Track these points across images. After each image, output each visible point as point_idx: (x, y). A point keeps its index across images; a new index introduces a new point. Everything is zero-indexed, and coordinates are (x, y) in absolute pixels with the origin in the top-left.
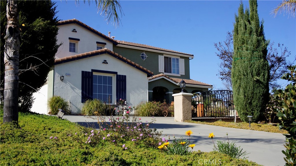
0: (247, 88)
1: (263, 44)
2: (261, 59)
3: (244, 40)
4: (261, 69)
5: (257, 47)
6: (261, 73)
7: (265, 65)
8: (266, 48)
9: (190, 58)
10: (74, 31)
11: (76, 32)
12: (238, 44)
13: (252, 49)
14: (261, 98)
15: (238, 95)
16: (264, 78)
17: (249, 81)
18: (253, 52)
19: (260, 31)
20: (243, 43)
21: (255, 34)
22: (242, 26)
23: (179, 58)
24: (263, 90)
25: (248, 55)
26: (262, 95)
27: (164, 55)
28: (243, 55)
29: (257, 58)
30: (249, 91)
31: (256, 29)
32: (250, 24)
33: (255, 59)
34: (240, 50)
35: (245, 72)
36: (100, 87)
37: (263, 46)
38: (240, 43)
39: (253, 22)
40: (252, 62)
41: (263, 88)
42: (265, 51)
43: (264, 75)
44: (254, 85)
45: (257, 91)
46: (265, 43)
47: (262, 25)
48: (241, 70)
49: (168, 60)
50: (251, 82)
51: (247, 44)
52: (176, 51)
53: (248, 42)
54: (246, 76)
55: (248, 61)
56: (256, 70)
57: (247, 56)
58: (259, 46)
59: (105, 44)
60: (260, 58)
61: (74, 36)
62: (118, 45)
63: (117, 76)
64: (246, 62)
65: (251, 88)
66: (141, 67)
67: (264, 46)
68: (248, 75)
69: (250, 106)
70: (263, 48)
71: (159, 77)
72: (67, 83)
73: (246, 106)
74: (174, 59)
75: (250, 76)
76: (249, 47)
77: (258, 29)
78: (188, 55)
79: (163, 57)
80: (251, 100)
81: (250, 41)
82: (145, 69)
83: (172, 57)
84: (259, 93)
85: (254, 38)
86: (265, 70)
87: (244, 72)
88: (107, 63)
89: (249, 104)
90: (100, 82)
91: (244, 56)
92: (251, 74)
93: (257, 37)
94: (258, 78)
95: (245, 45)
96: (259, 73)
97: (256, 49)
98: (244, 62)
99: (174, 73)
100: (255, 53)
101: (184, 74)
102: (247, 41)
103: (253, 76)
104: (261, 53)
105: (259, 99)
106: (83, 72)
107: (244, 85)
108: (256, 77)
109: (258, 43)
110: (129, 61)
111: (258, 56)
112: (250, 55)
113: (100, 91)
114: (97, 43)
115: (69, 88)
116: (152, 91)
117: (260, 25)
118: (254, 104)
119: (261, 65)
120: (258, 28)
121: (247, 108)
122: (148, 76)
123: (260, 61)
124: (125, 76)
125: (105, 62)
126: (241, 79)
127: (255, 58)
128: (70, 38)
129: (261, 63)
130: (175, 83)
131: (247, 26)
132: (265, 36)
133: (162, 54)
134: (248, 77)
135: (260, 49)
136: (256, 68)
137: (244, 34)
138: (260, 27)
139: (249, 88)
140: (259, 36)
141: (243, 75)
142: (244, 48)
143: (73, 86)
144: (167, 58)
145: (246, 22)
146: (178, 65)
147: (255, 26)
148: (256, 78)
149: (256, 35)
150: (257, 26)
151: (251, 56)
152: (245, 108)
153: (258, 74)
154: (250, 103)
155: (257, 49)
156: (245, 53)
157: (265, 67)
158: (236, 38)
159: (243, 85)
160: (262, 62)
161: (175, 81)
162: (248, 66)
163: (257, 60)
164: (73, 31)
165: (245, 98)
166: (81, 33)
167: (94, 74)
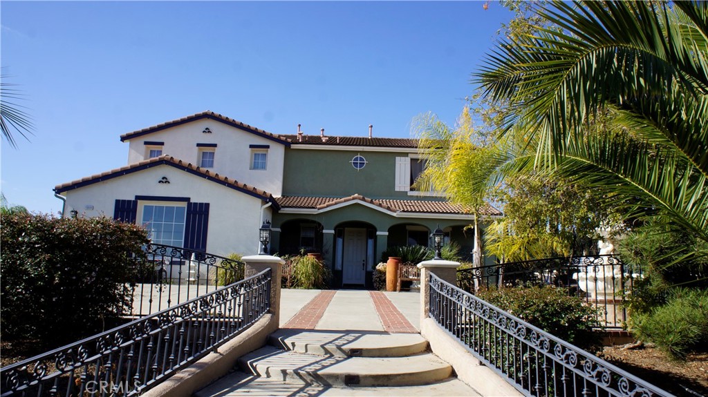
10: (207, 131)
11: (211, 132)
27: (410, 155)
59: (268, 147)
61: (207, 139)
62: (296, 147)
63: (190, 204)
79: (408, 159)
88: (169, 182)
106: (118, 202)
110: (212, 174)
114: (251, 146)
116: (279, 230)
124: (207, 205)
125: (165, 180)
128: (198, 145)
130: (389, 212)
133: (405, 154)
144: (418, 160)
161: (388, 208)
164: (204, 132)
166: (220, 134)
167: (145, 203)
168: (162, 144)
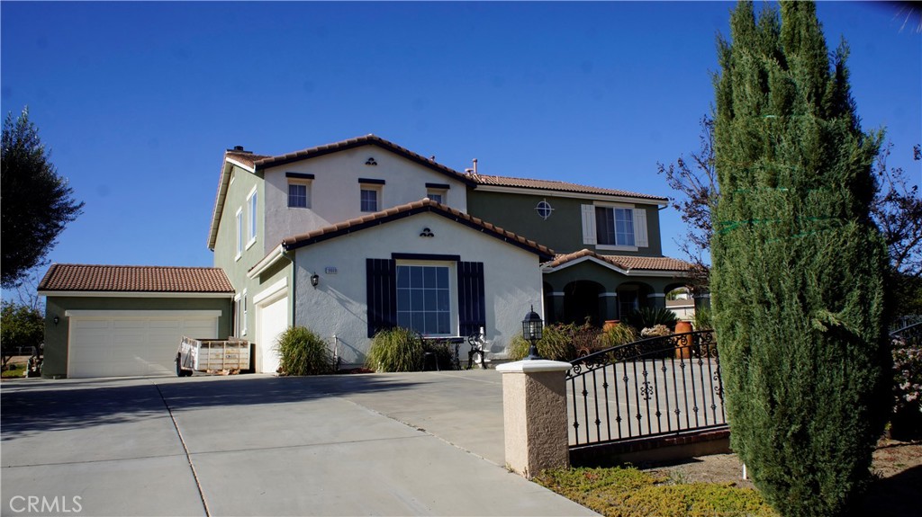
0: (780, 364)
1: (853, 150)
2: (845, 223)
3: (760, 140)
4: (847, 272)
5: (824, 165)
6: (850, 290)
7: (867, 251)
8: (868, 168)
9: (660, 207)
10: (372, 162)
11: (375, 164)
12: (735, 160)
13: (797, 178)
14: (856, 415)
15: (741, 388)
16: (866, 312)
17: (792, 334)
18: (803, 189)
19: (835, 94)
20: (755, 153)
21: (809, 106)
22: (748, 77)
23: (631, 207)
24: (865, 371)
25: (780, 208)
26: (857, 398)
27: (595, 203)
28: (755, 207)
29: (823, 217)
30: (790, 377)
31: (812, 87)
32: (784, 65)
33: (813, 224)
34: (743, 186)
35: (766, 285)
36: (417, 294)
37: (852, 159)
38: (741, 154)
39: (797, 59)
40: (799, 240)
41: (862, 366)
42: (864, 186)
43: (864, 302)
44: (816, 350)
45: (831, 379)
46: (860, 147)
47: (840, 67)
48: (748, 276)
49: (604, 215)
50: (802, 339)
51: (773, 155)
52: (629, 193)
53: (777, 147)
54: (775, 309)
55: (779, 236)
56: (825, 278)
57: (775, 212)
58: (831, 159)
59: (447, 187)
60: (840, 217)
61: (371, 173)
62: (479, 188)
63: (460, 264)
64: (772, 241)
65: (804, 364)
66: (522, 239)
67: (858, 161)
68: (785, 304)
69: (802, 448)
70: (853, 171)
71: (579, 257)
72: (329, 292)
73: (780, 447)
74: (619, 211)
75: (793, 307)
76: (784, 168)
77: (824, 85)
78: (655, 199)
79: (593, 207)
80: (804, 423)
81: (785, 144)
82: (532, 243)
83: (615, 207)
84: (843, 391)
85: (805, 126)
86: (867, 272)
87: (762, 288)
88: (432, 235)
89: (797, 442)
90: (417, 283)
91: (761, 214)
92: (796, 298)
93: (820, 120)
94: (833, 319)
95: (764, 159)
96: (841, 289)
97: (817, 177)
98: (763, 239)
99: (622, 243)
100: (813, 194)
101: (647, 246)
102: (772, 144)
103: (807, 308)
104: (847, 192)
105: (845, 418)
106: (369, 262)
107: (765, 349)
108: (823, 313)
109: (826, 148)
110: (488, 225)
111: (829, 210)
112: (788, 207)
113: (417, 306)
114: (428, 185)
115: (336, 303)
116: (563, 294)
117: (833, 68)
118: (821, 440)
119: (848, 249)
120: (820, 80)
121: (783, 460)
122: (542, 260)
123: (839, 235)
124: (481, 265)
125: (427, 233)
126: (749, 319)
127: (815, 220)
128: (361, 181)
129: (845, 242)
130: (620, 271)
131: (770, 74)
132: (858, 113)
133: (590, 202)
134: (784, 314)
135: (840, 172)
136: (823, 268)
137: (759, 114)
138: (833, 76)
139: (793, 366)
140: (831, 116)
141: (760, 302)
142: (761, 176)
143: (342, 296)
144: (604, 209)
145: (764, 59)
146: (631, 225)
147: (806, 70)
148: (823, 317)
149: (814, 113)
150: (816, 69)
151: (796, 209)
152: (775, 457)
153: (834, 299)
154: (802, 438)
155: (821, 174)
156: (764, 196)
157: (868, 262)
158: (725, 135)
159: (762, 346)
160: (854, 234)
161: (620, 267)
162: (780, 260)
163: (825, 228)
164: (368, 163)
165: (772, 413)
166: (387, 167)
167: (399, 263)
168: (312, 177)
